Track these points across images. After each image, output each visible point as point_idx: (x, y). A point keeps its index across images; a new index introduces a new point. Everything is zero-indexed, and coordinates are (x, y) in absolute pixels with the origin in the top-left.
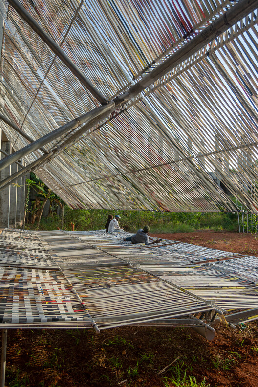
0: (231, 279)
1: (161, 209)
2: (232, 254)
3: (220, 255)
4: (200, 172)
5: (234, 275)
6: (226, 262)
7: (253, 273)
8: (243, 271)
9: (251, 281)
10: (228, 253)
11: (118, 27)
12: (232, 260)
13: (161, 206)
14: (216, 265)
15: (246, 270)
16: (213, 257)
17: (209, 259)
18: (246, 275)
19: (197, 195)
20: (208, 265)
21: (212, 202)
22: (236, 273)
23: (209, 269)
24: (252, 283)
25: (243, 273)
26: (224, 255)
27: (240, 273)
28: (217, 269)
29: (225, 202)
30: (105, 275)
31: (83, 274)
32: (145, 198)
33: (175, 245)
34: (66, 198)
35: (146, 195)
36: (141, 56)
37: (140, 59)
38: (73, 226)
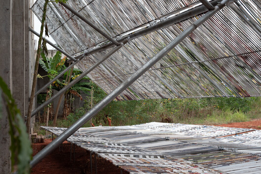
30: (214, 158)
31: (191, 158)
32: (222, 84)
33: (251, 132)
34: (109, 89)
35: (224, 81)
38: (110, 121)
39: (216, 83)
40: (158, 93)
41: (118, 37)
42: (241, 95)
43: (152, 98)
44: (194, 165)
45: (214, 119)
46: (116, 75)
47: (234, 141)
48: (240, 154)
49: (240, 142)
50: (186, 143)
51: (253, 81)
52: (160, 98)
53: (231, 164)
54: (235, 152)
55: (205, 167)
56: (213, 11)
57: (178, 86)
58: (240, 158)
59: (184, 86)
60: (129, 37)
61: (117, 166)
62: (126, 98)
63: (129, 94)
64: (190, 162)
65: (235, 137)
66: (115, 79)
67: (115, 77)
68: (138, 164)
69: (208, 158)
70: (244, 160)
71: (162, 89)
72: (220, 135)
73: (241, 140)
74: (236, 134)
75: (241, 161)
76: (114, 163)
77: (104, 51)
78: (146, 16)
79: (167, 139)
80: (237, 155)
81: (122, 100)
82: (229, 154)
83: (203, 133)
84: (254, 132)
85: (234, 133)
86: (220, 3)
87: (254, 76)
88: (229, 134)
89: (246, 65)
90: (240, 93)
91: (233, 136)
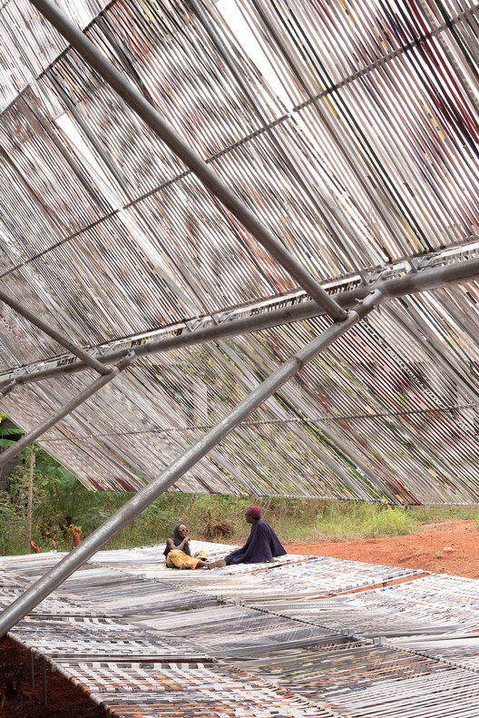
1: (398, 500)
11: (369, 177)
13: (398, 493)
30: (329, 665)
31: (276, 667)
32: (358, 474)
33: (420, 580)
34: (79, 463)
35: (361, 467)
36: (415, 232)
37: (412, 237)
38: (78, 535)
39: (344, 469)
40: (199, 480)
41: (103, 346)
42: (401, 500)
43: (185, 491)
44: (284, 689)
45: (332, 525)
46: (96, 433)
47: (379, 606)
48: (392, 651)
49: (394, 608)
50: (266, 616)
51: (431, 472)
52: (205, 491)
53: (370, 684)
54: (379, 647)
55: (308, 696)
56: (343, 325)
57: (250, 470)
58: (390, 665)
59: (264, 471)
60: (133, 353)
61: (102, 705)
62: (119, 486)
63: (127, 478)
64: (274, 681)
65: (383, 594)
66: (94, 442)
67: (95, 437)
68: (152, 696)
69: (317, 665)
71: (212, 472)
72: (348, 588)
73: (395, 604)
74: (384, 584)
76: (93, 696)
77: (67, 376)
78: (178, 306)
79: (220, 602)
80: (384, 657)
81: (109, 490)
83: (306, 579)
84: (426, 579)
85: (379, 580)
86: (362, 303)
87: (434, 462)
88: (367, 583)
89: (420, 440)
90: (397, 496)
91: (377, 590)
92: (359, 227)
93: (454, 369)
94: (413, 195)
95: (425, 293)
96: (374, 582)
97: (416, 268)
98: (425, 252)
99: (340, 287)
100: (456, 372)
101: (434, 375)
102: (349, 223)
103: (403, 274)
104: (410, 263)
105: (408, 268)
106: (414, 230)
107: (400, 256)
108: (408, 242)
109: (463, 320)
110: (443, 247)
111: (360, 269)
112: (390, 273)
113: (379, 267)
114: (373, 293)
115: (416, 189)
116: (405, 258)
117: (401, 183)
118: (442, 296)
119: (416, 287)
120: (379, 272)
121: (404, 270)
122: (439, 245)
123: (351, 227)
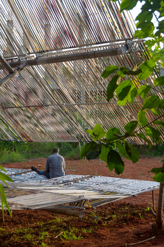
0: (88, 190)
1: (24, 140)
2: (84, 176)
3: (75, 178)
4: (67, 114)
5: (89, 188)
6: (81, 181)
7: (102, 186)
8: (95, 185)
9: (101, 190)
10: (81, 176)
12: (86, 180)
13: (24, 137)
14: (75, 184)
15: (97, 185)
16: (70, 179)
17: (67, 180)
18: (97, 187)
19: (60, 128)
20: (68, 184)
21: (73, 135)
22: (90, 186)
23: (70, 186)
24: (102, 190)
25: (95, 186)
26: (79, 178)
27: (93, 186)
28: (76, 186)
29: (83, 135)
32: (9, 130)
33: (30, 173)
36: (38, 45)
37: (37, 46)
48: (22, 189)
49: (20, 181)
51: (37, 129)
53: (15, 197)
54: (17, 188)
56: (12, 74)
58: (21, 192)
65: (15, 177)
70: (25, 194)
73: (20, 180)
74: (15, 174)
75: (23, 195)
80: (19, 191)
82: (13, 190)
84: (32, 172)
86: (19, 67)
87: (38, 125)
88: (9, 174)
89: (33, 116)
90: (24, 138)
91: (13, 176)
92: (18, 40)
93: (48, 92)
94: (39, 33)
95: (40, 65)
96: (11, 173)
97: (38, 56)
98: (41, 52)
99: (10, 60)
100: (49, 93)
101: (39, 92)
102: (16, 39)
103: (33, 58)
104: (36, 55)
105: (35, 57)
106: (38, 44)
107: (33, 52)
108: (36, 48)
109: (52, 75)
110: (47, 51)
111: (18, 55)
112: (28, 57)
113: (25, 55)
114: (23, 64)
115: (40, 31)
116: (34, 53)
117: (35, 28)
118: (46, 67)
119: (38, 63)
120: (24, 56)
121: (33, 56)
122: (46, 50)
123: (16, 40)
